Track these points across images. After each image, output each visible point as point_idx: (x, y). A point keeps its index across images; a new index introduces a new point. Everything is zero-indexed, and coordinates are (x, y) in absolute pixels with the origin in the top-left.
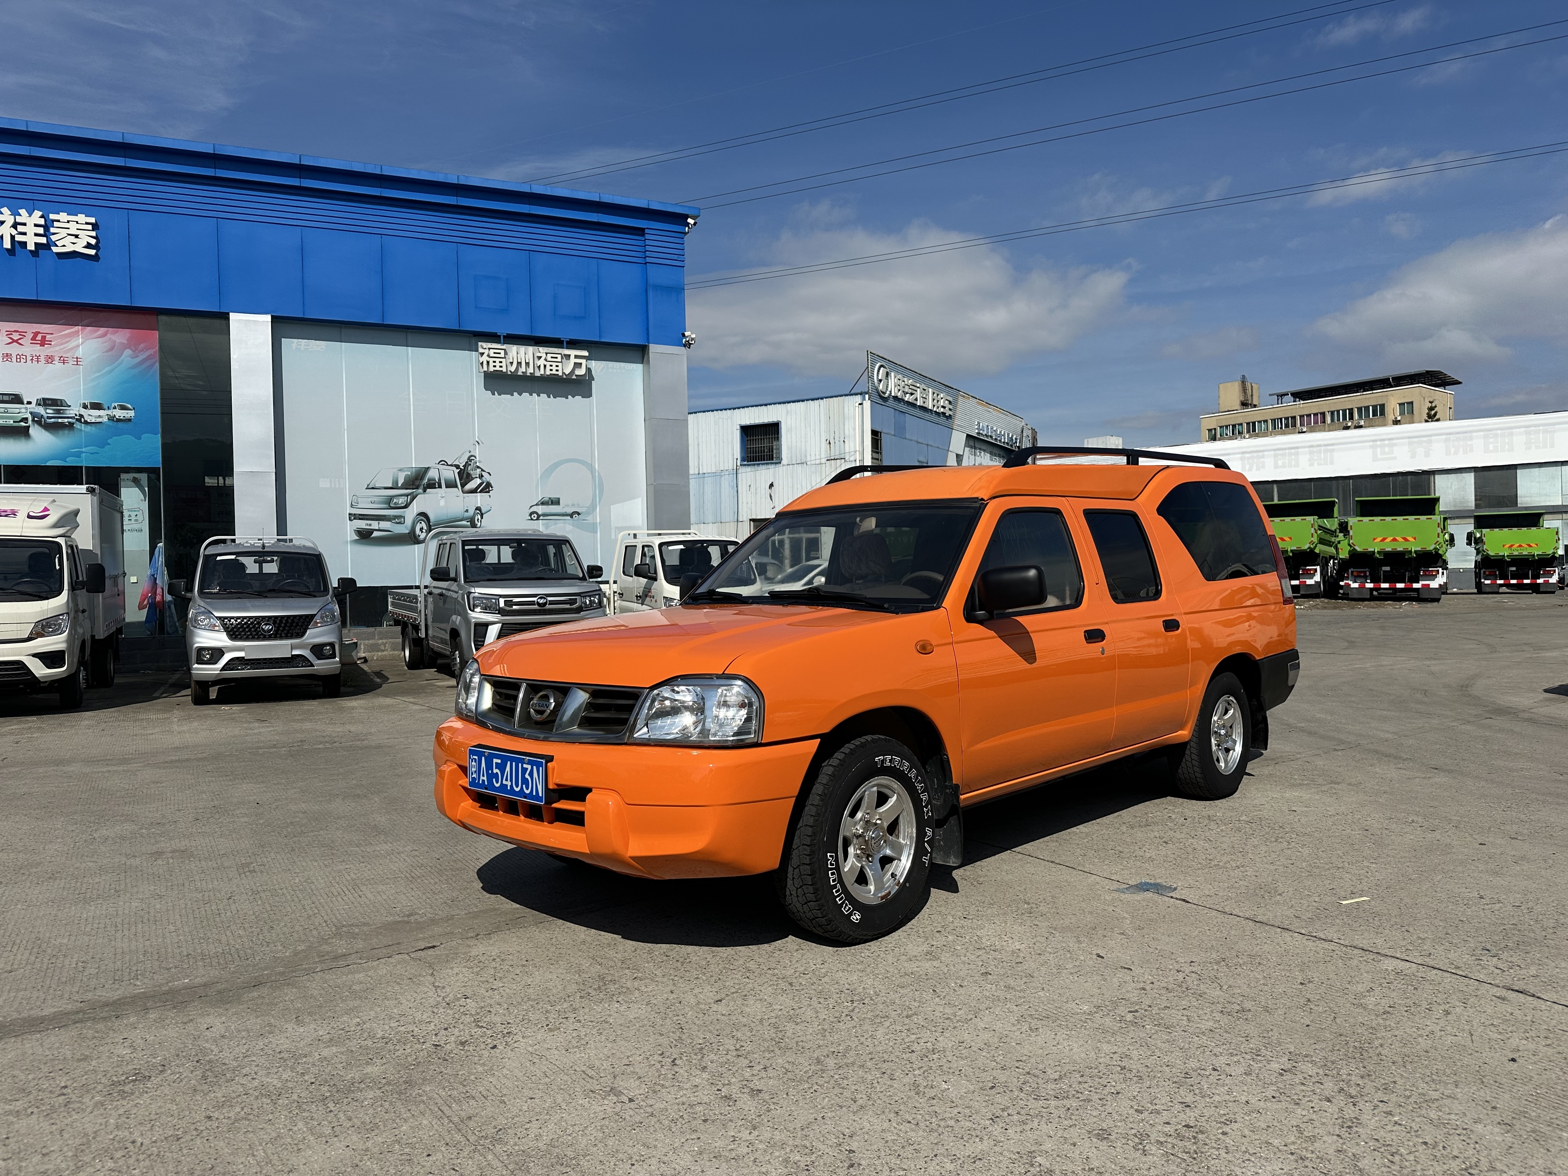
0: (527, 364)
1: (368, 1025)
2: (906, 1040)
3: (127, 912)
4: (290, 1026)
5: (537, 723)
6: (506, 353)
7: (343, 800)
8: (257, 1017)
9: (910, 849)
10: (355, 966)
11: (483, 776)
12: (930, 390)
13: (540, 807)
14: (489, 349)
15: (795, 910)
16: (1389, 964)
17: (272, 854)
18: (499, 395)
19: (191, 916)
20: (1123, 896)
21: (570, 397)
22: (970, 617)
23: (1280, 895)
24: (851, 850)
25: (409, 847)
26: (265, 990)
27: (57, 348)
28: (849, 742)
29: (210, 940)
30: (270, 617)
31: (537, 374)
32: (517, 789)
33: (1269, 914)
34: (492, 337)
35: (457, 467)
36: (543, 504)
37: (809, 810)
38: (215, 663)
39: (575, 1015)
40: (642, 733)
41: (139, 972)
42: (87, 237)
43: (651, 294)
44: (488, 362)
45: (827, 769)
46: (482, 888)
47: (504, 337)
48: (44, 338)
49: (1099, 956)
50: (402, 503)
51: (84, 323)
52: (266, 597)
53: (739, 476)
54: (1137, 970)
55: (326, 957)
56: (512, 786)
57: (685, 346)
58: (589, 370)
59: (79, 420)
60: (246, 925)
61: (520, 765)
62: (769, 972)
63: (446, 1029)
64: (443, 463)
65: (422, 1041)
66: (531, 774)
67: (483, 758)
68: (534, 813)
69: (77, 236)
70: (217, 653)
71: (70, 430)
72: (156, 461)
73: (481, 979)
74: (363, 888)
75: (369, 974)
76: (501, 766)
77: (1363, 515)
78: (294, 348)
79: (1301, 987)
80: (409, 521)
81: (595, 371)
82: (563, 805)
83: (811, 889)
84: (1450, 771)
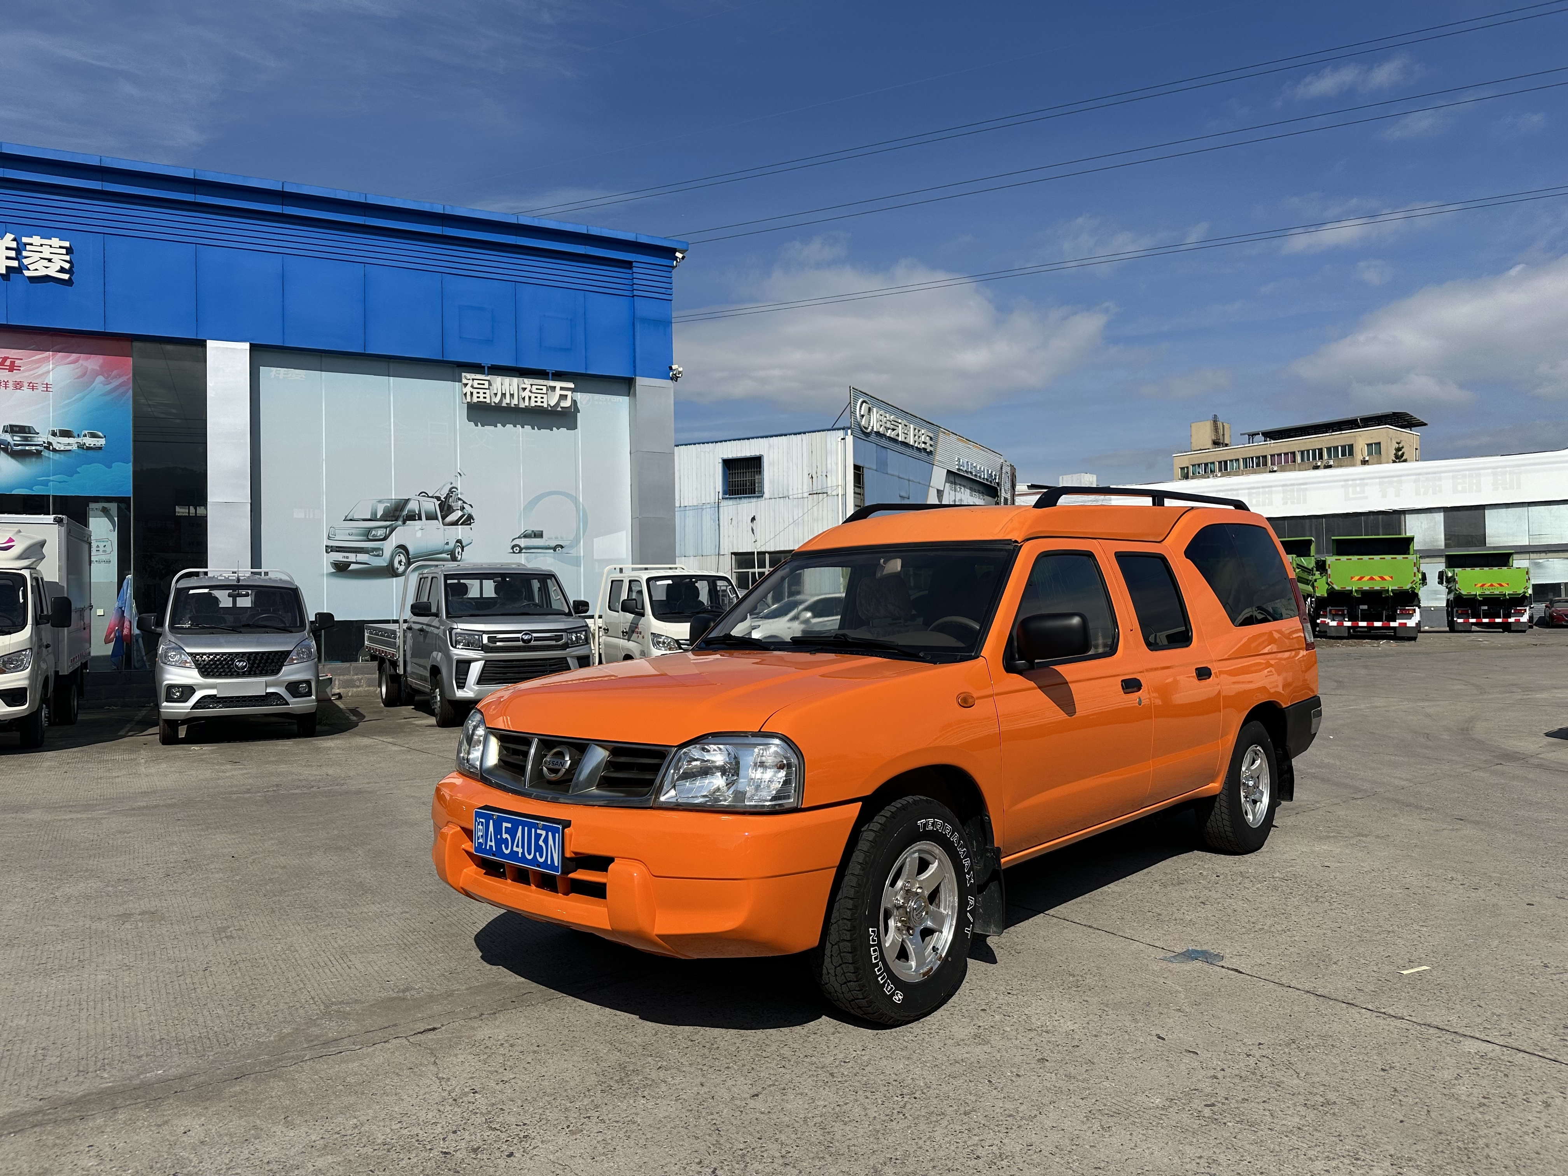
0: (512, 395)
1: (366, 1128)
2: (969, 1143)
3: (92, 986)
4: (278, 1129)
5: (550, 782)
6: (490, 384)
7: (325, 853)
8: (241, 1117)
9: (952, 920)
10: (348, 1053)
11: (491, 841)
12: (912, 426)
13: (555, 876)
14: (473, 380)
15: (833, 990)
16: (1471, 1046)
17: (252, 918)
18: (483, 426)
19: (163, 991)
20: (1172, 966)
21: (554, 429)
22: (1010, 667)
23: (1335, 963)
24: (892, 923)
25: (399, 909)
26: (248, 1084)
27: (27, 374)
28: (889, 804)
29: (186, 1021)
30: (244, 654)
31: (522, 405)
32: (530, 857)
33: (1330, 986)
34: (477, 368)
35: (438, 498)
36: (525, 536)
37: (849, 880)
38: (185, 701)
39: (597, 1114)
40: (668, 796)
41: (106, 1061)
42: (60, 261)
43: (638, 327)
44: (472, 393)
45: (867, 835)
46: (481, 957)
47: (488, 367)
48: (13, 363)
49: (1159, 1037)
50: (381, 535)
51: (55, 348)
52: (240, 632)
53: (721, 509)
54: (1204, 1055)
55: (315, 1043)
56: (523, 853)
57: (672, 379)
58: (574, 402)
59: (47, 448)
60: (225, 1003)
61: (533, 830)
62: (805, 1059)
63: (455, 1132)
64: (424, 494)
65: (429, 1147)
66: (546, 841)
67: (491, 821)
68: (547, 883)
69: (50, 260)
70: (188, 691)
71: (37, 458)
72: (127, 490)
73: (489, 1069)
74: (352, 957)
75: (365, 1062)
76: (512, 832)
77: (1340, 553)
78: (273, 376)
79: (1382, 1073)
80: (387, 554)
81: (581, 402)
82: (580, 875)
83: (851, 968)
84: (1477, 823)
